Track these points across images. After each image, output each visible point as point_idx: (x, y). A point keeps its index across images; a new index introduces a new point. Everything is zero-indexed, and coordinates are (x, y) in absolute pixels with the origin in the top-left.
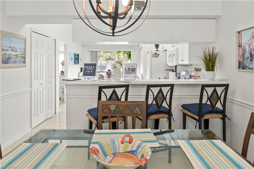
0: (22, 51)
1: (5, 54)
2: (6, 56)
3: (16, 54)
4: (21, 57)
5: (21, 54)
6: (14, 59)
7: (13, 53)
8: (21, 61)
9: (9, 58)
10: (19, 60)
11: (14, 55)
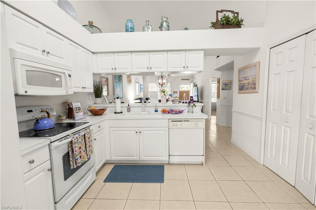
0: (253, 77)
1: (241, 84)
2: (242, 85)
3: (248, 82)
4: (252, 84)
5: (253, 81)
6: (247, 86)
7: (246, 82)
8: (253, 87)
9: (243, 86)
10: (250, 87)
11: (247, 83)
